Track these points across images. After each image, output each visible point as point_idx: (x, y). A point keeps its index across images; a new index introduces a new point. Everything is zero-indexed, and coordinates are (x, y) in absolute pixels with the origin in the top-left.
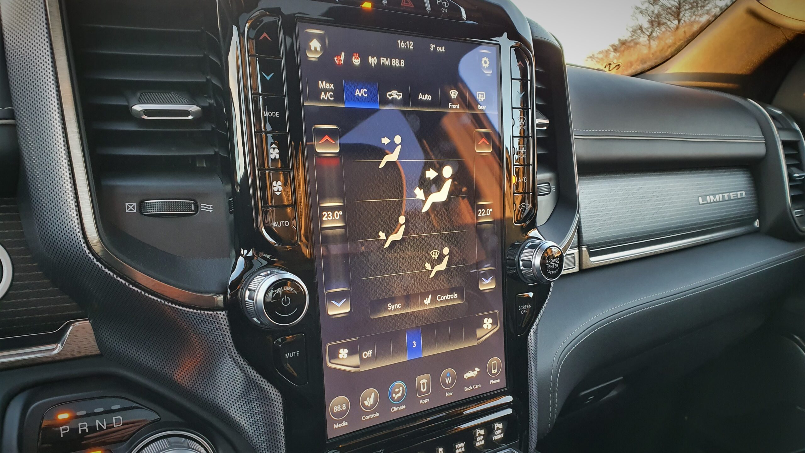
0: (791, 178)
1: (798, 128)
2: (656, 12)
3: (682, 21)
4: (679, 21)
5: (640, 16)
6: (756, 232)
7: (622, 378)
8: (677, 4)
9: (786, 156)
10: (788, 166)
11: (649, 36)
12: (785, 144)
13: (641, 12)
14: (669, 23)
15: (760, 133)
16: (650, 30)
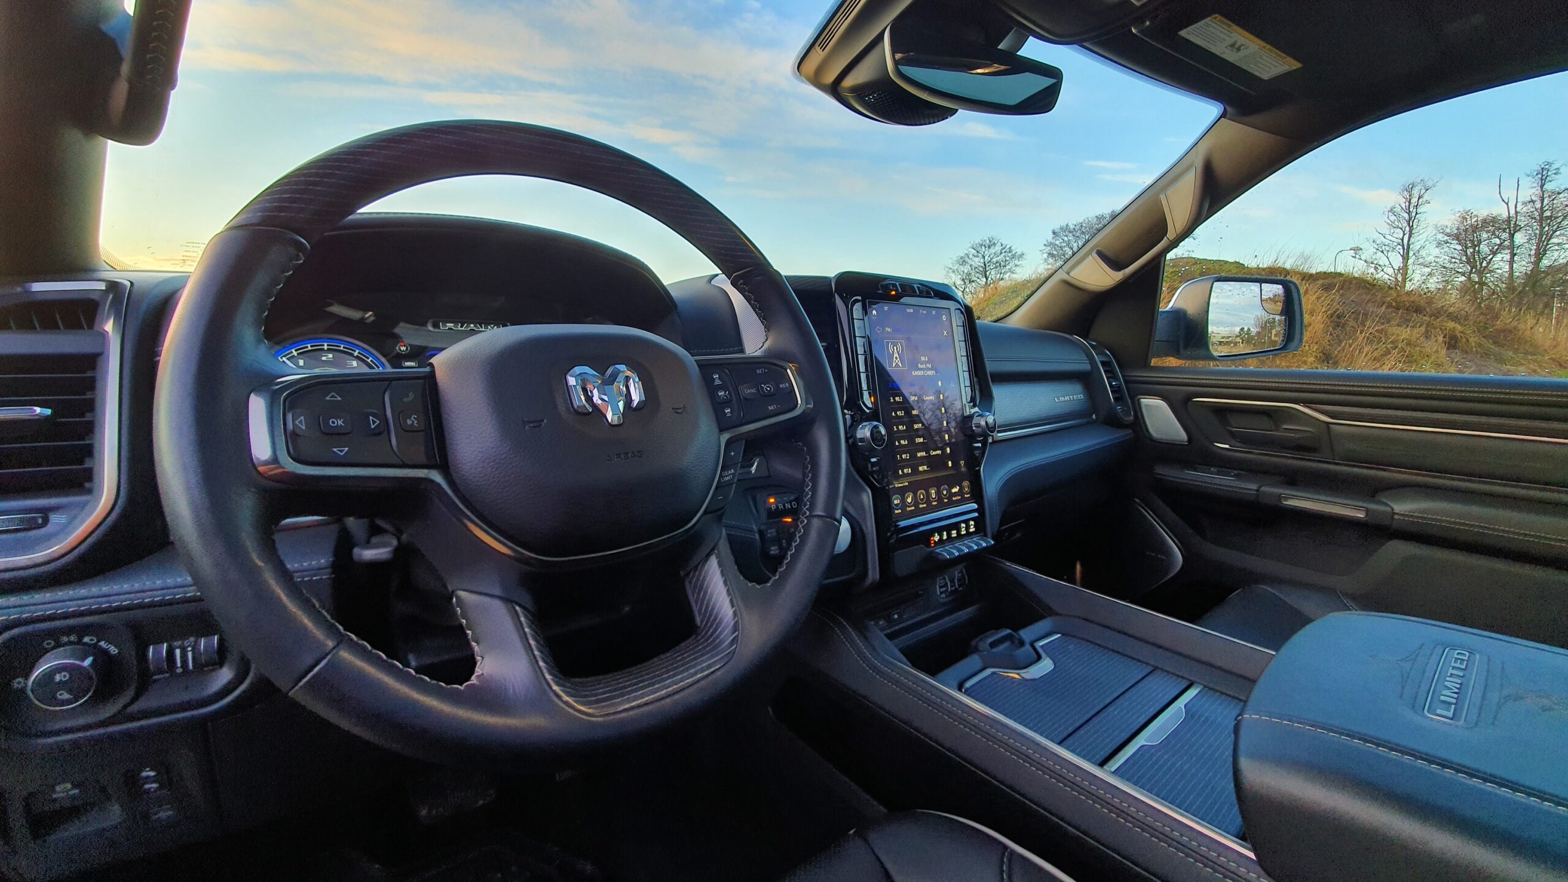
0: (1111, 386)
1: (1108, 353)
2: (966, 271)
3: (989, 279)
4: (987, 279)
5: (953, 275)
6: (1094, 422)
7: (1023, 520)
8: (983, 265)
9: (1105, 371)
10: (1107, 378)
11: (963, 292)
12: (1103, 363)
13: (954, 272)
14: (978, 280)
15: (1084, 356)
16: (963, 287)
